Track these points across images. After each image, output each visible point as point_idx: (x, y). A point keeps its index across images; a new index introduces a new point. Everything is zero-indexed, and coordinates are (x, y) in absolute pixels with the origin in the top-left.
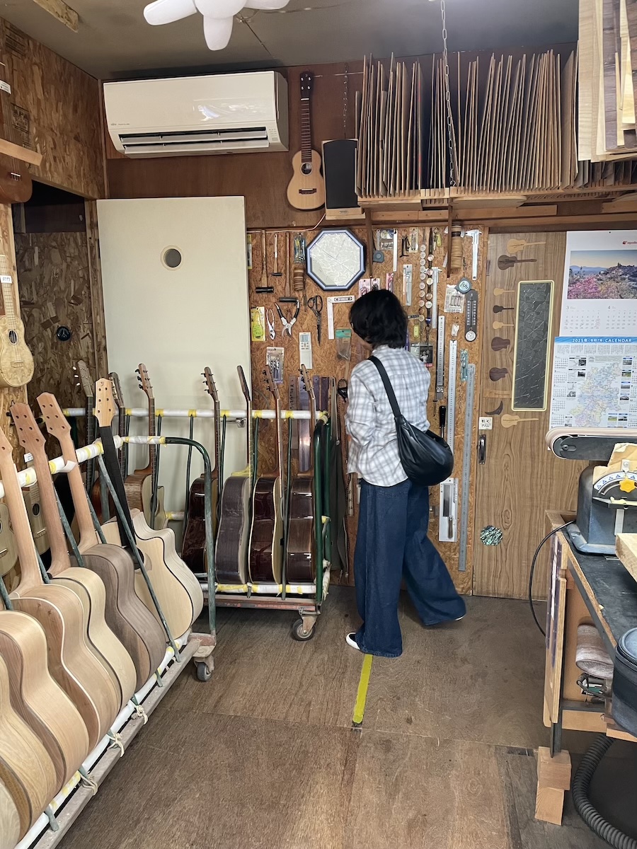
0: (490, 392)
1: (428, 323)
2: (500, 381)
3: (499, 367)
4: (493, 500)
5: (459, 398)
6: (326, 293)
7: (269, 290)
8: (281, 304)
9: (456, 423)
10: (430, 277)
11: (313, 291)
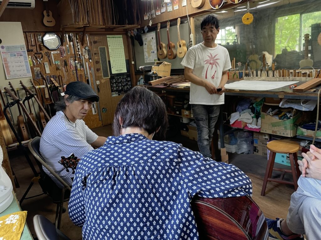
0: (98, 74)
1: (80, 58)
3: (98, 68)
5: (91, 77)
6: (50, 51)
7: (32, 51)
8: (36, 55)
9: (91, 83)
10: (78, 46)
11: (46, 50)
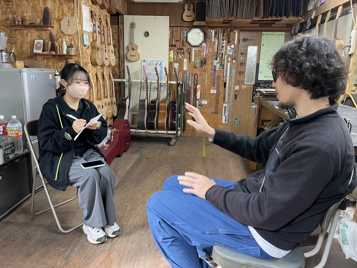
0: (239, 78)
1: (222, 57)
2: (242, 75)
3: (242, 71)
4: (238, 110)
5: (230, 80)
6: (192, 47)
7: (175, 46)
8: (178, 50)
9: (229, 88)
10: (223, 43)
11: (188, 46)
